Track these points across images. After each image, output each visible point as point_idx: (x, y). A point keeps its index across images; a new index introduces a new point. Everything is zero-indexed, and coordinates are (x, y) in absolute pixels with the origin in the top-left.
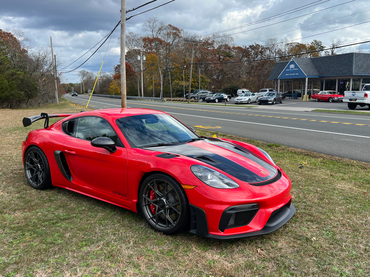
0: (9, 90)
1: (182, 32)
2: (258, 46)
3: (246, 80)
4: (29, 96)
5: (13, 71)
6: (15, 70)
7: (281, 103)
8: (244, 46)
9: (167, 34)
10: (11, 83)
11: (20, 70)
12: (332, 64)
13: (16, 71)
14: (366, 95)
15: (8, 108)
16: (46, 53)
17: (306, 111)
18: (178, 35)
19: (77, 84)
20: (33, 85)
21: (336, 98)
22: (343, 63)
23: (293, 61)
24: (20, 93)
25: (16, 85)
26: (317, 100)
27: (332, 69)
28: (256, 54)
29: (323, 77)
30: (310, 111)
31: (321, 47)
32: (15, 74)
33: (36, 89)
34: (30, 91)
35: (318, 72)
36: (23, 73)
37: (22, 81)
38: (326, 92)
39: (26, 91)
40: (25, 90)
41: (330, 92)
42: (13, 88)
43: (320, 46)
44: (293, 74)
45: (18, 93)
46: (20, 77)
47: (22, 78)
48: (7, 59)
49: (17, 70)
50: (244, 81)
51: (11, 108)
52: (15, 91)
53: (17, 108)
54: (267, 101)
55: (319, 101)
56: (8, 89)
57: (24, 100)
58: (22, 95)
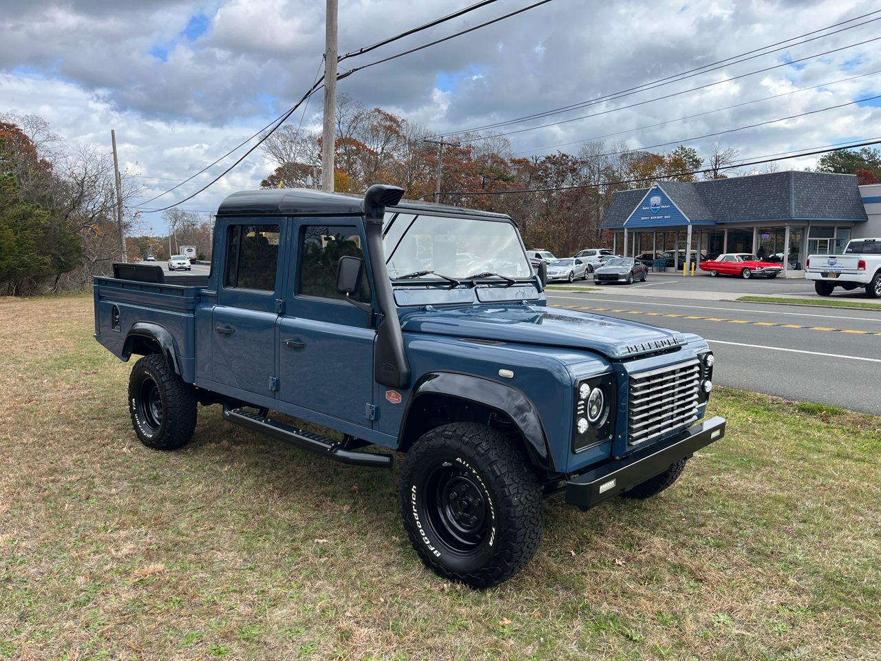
0: (16, 253)
1: (403, 125)
2: (564, 158)
3: (541, 230)
4: (61, 267)
5: (26, 208)
6: (29, 205)
7: (643, 280)
8: (534, 157)
9: (372, 130)
10: (21, 237)
11: (41, 207)
12: (743, 196)
13: (33, 207)
14: (862, 264)
15: (12, 295)
16: (100, 167)
17: (723, 300)
18: (397, 132)
19: (160, 239)
20: (72, 240)
21: (758, 270)
22: (768, 194)
23: (658, 188)
24: (43, 259)
25: (33, 242)
26: (713, 275)
27: (743, 207)
28: (562, 175)
29: (723, 224)
30: (733, 299)
31: (693, 160)
32: (30, 214)
33: (78, 250)
34: (63, 255)
35: (713, 212)
36: (48, 213)
37: (46, 229)
38: (733, 257)
39: (53, 255)
40: (53, 252)
41: (742, 257)
42: (26, 249)
43: (691, 160)
44: (658, 217)
45: (37, 261)
46: (42, 222)
47: (47, 223)
48: (13, 179)
49: (35, 205)
50: (538, 233)
51: (18, 294)
52: (30, 254)
53: (31, 295)
54: (616, 276)
55: (717, 276)
56: (13, 251)
57: (50, 275)
58: (45, 264)
